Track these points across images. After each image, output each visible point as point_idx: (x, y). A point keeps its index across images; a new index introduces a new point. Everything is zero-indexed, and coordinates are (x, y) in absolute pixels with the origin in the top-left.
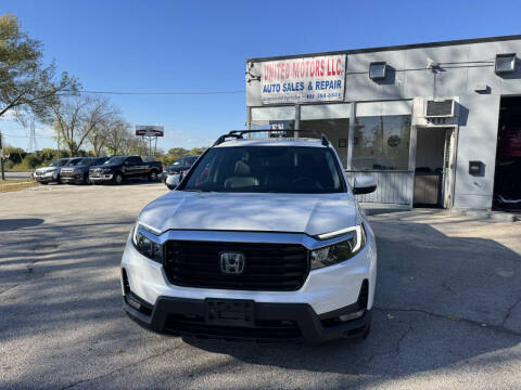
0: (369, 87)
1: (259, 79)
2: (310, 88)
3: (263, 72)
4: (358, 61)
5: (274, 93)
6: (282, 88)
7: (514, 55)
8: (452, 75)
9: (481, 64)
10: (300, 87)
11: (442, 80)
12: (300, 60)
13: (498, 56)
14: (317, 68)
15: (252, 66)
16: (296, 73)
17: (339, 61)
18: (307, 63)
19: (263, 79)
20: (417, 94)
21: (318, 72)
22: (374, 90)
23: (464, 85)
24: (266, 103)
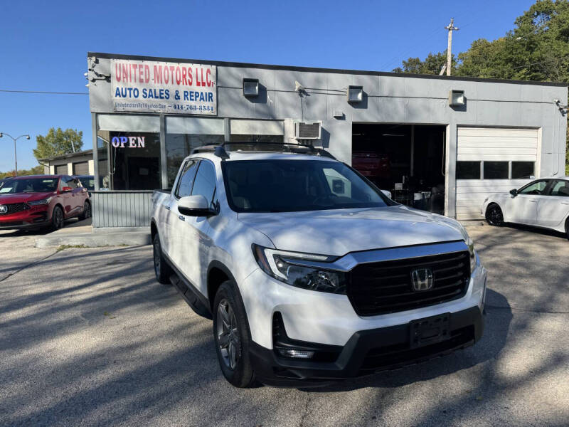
0: (242, 104)
1: (108, 79)
2: (177, 97)
3: (113, 71)
4: (230, 74)
5: (130, 99)
6: (141, 94)
7: (361, 88)
8: (316, 100)
9: (337, 92)
10: (164, 95)
11: (308, 104)
12: (163, 64)
13: (351, 87)
14: (184, 76)
15: (97, 62)
16: (158, 78)
17: (208, 71)
18: (172, 68)
19: (113, 80)
20: (288, 116)
21: (185, 79)
22: (247, 107)
23: (325, 111)
24: (120, 109)
